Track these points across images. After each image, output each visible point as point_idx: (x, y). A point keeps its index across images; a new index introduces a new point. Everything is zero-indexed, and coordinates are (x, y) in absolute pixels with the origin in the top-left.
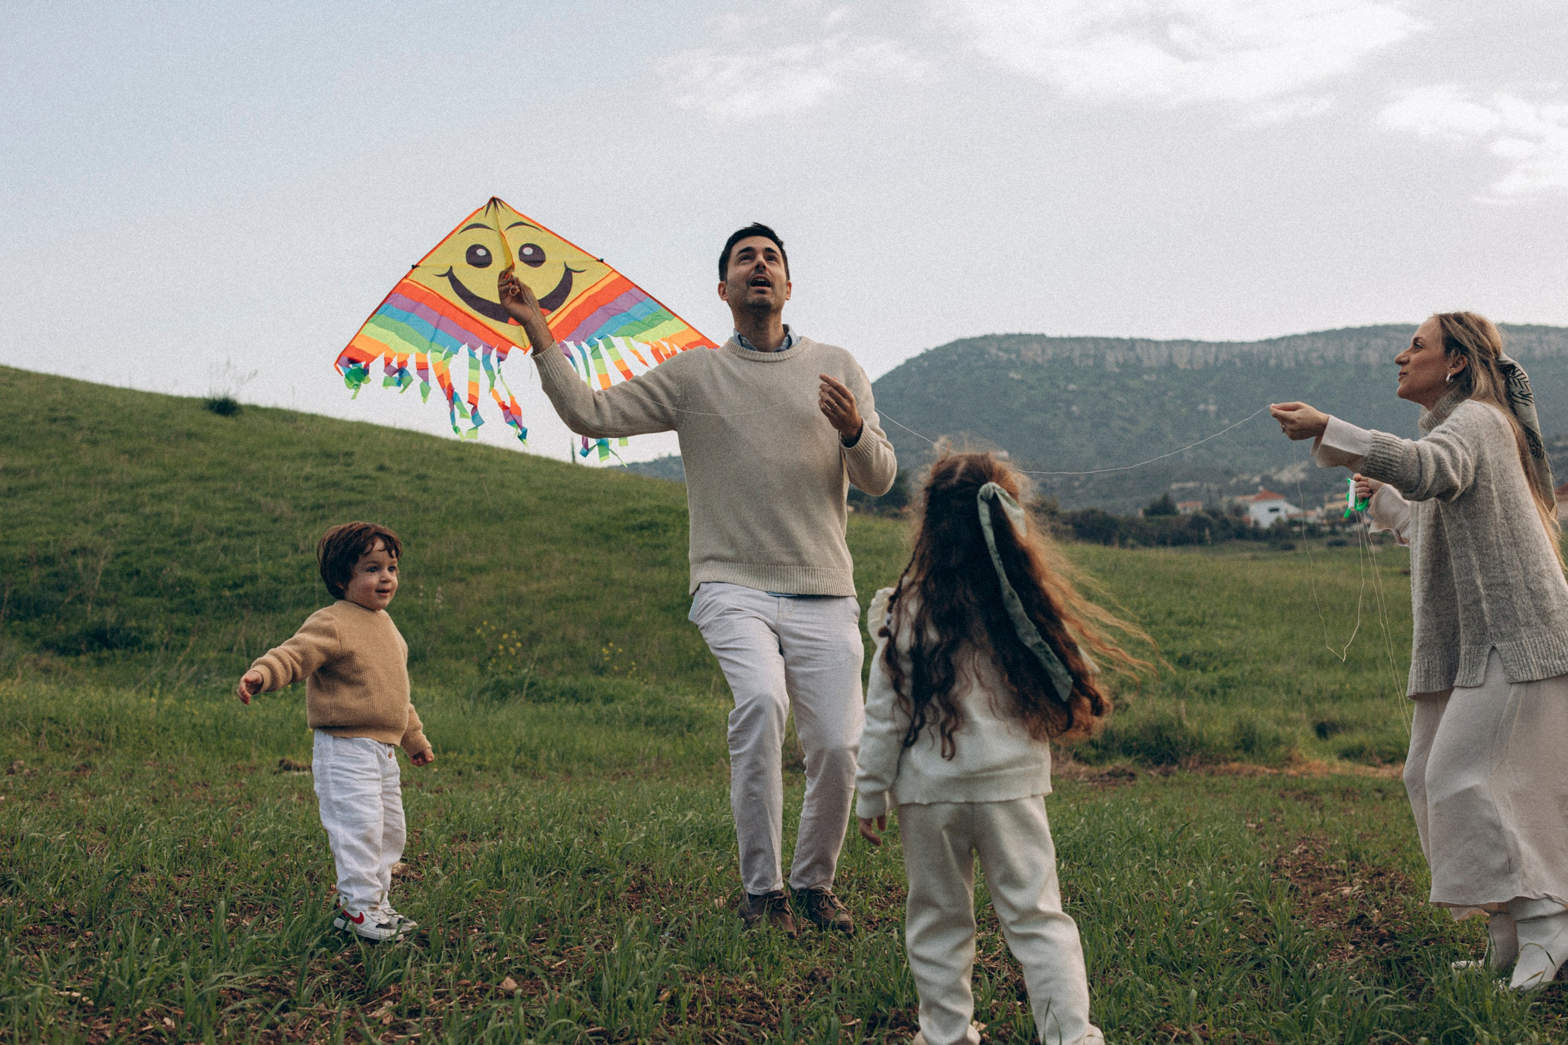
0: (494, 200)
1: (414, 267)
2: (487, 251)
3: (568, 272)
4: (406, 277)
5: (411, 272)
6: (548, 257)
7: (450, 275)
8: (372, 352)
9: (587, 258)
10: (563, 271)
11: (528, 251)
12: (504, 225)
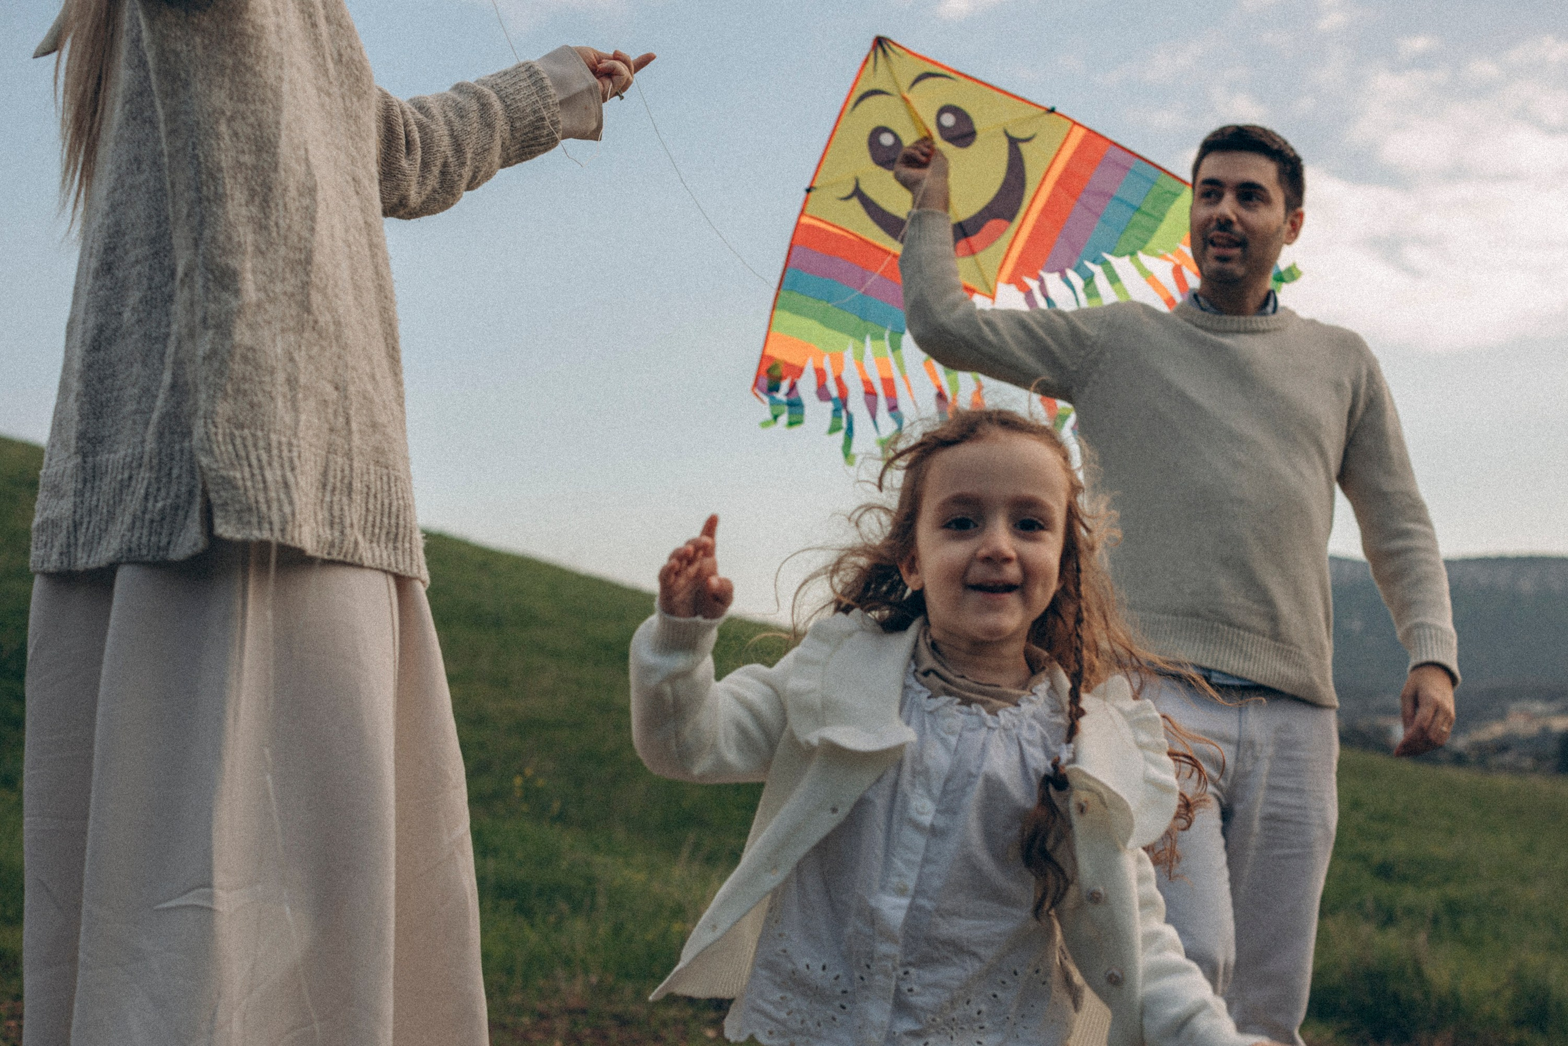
0: (880, 42)
1: (808, 191)
2: (896, 136)
3: (1014, 143)
4: (802, 212)
5: (806, 201)
6: (978, 126)
7: (858, 193)
8: (795, 360)
9: (1035, 111)
10: (1005, 144)
11: (948, 120)
12: (905, 83)
